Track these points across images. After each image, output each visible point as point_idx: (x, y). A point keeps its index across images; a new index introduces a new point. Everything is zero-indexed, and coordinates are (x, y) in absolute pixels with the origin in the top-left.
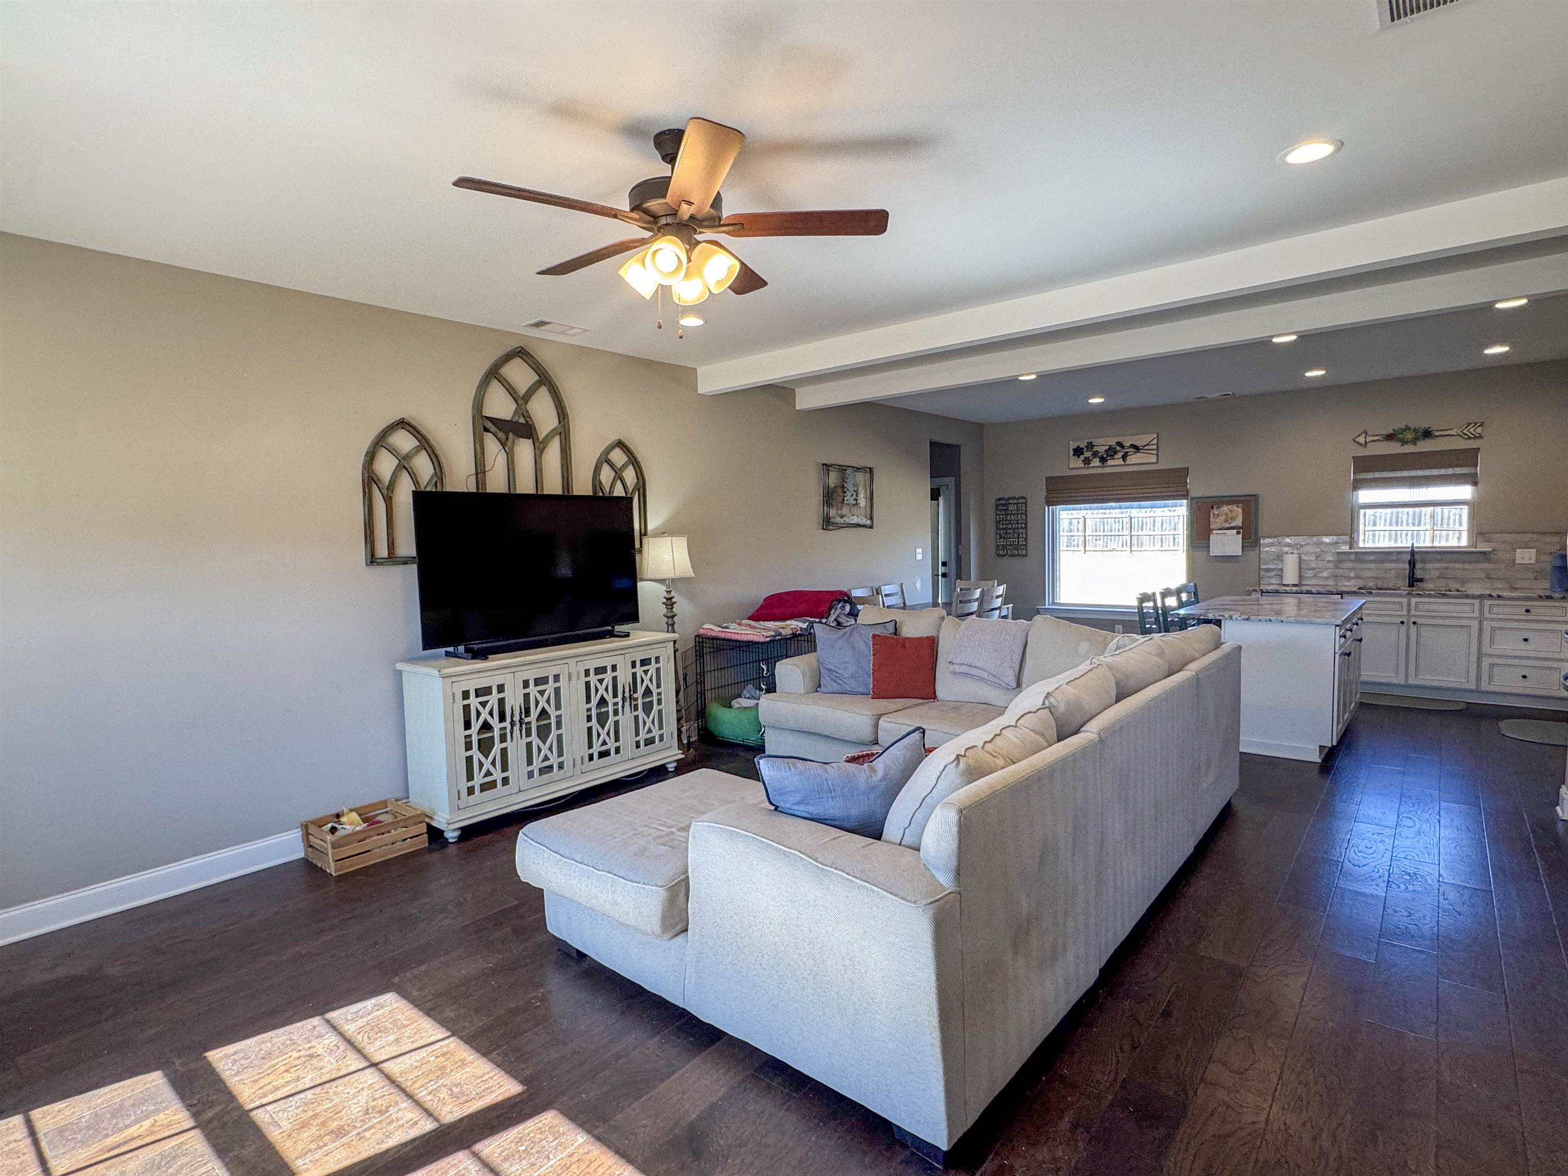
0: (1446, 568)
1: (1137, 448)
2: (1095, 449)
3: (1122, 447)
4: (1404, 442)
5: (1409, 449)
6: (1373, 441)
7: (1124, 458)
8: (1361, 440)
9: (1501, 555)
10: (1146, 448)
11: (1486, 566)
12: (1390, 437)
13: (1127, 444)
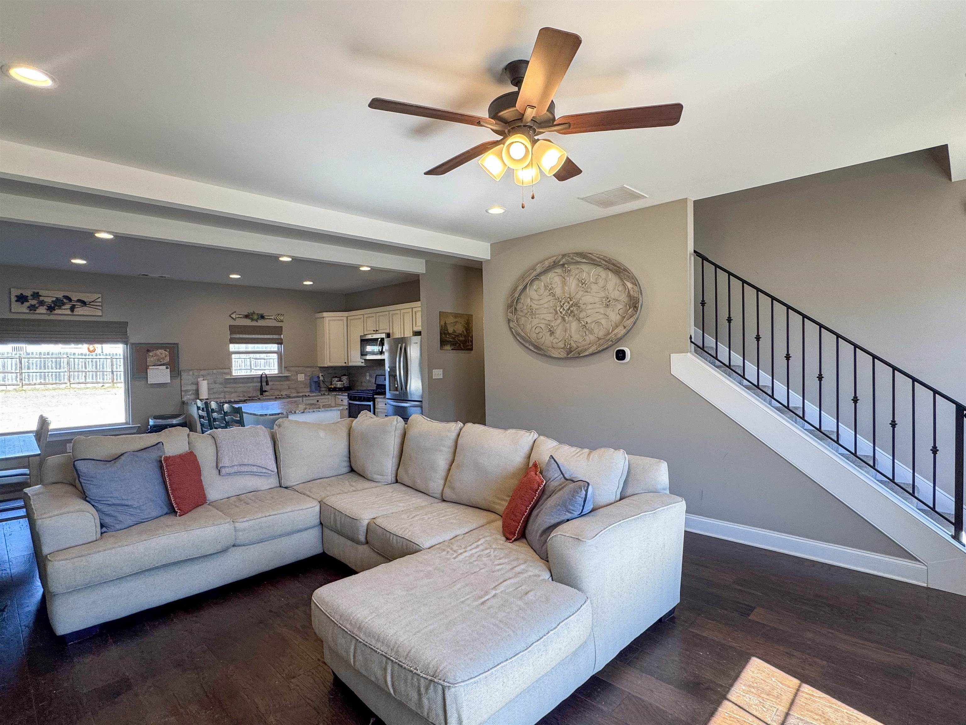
0: (274, 384)
1: (84, 303)
2: (41, 298)
3: (70, 299)
4: (252, 320)
5: (254, 324)
6: (239, 317)
7: (72, 309)
8: (233, 316)
9: (293, 378)
10: (92, 303)
11: (288, 383)
12: (247, 316)
13: (74, 298)
